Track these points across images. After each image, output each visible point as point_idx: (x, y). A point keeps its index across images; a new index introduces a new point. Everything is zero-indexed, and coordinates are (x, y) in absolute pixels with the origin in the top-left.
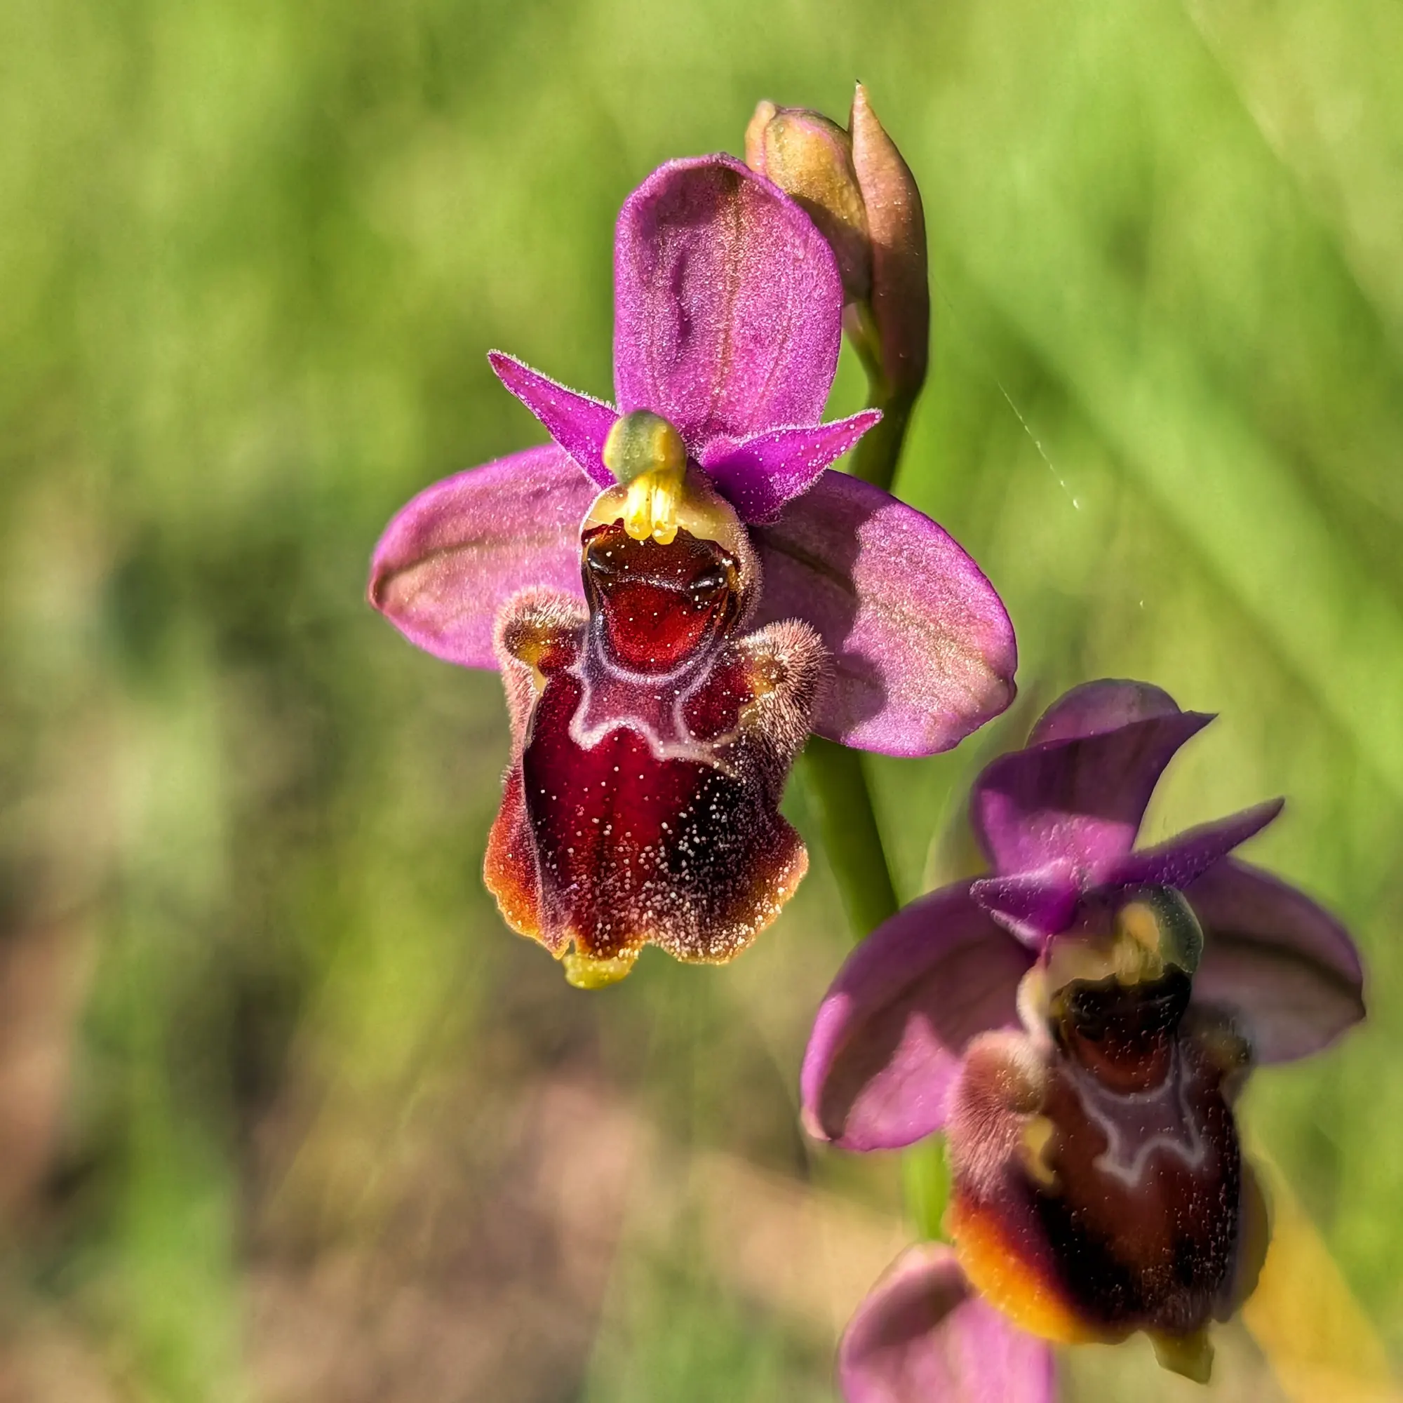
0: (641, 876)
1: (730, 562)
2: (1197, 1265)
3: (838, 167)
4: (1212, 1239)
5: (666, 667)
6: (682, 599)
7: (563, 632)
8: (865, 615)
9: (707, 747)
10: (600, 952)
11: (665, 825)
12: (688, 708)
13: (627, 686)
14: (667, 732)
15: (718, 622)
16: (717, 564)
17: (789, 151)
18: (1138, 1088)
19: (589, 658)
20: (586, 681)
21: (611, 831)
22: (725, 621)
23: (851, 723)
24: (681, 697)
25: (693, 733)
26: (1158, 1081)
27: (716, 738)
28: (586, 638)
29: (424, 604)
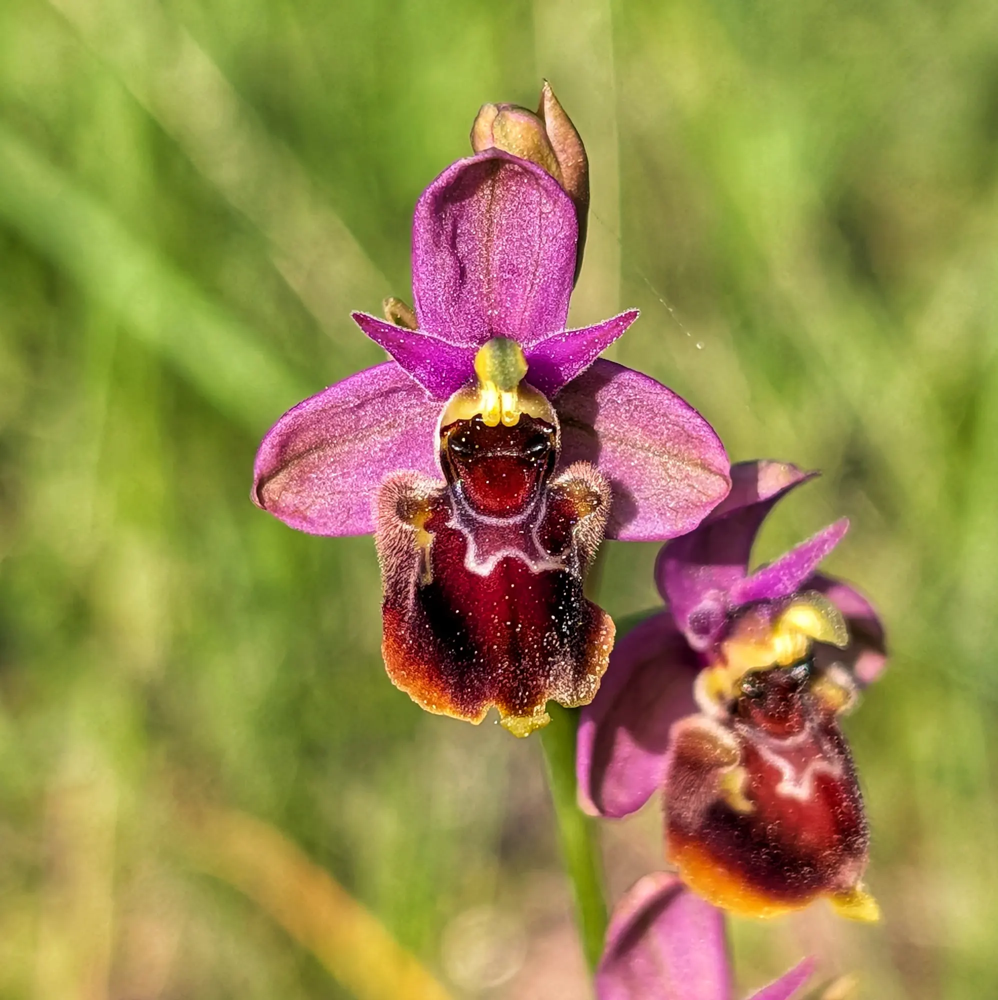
0: (545, 654)
1: (550, 431)
3: (543, 141)
5: (518, 510)
6: (523, 462)
7: (435, 500)
9: (558, 558)
10: (520, 712)
11: (553, 617)
12: (540, 535)
13: (498, 528)
14: (533, 554)
15: (543, 473)
16: (541, 433)
17: (511, 137)
18: (791, 733)
19: (461, 515)
20: (465, 531)
21: (521, 628)
24: (535, 528)
25: (549, 552)
27: (562, 552)
28: (453, 500)
29: (289, 499)
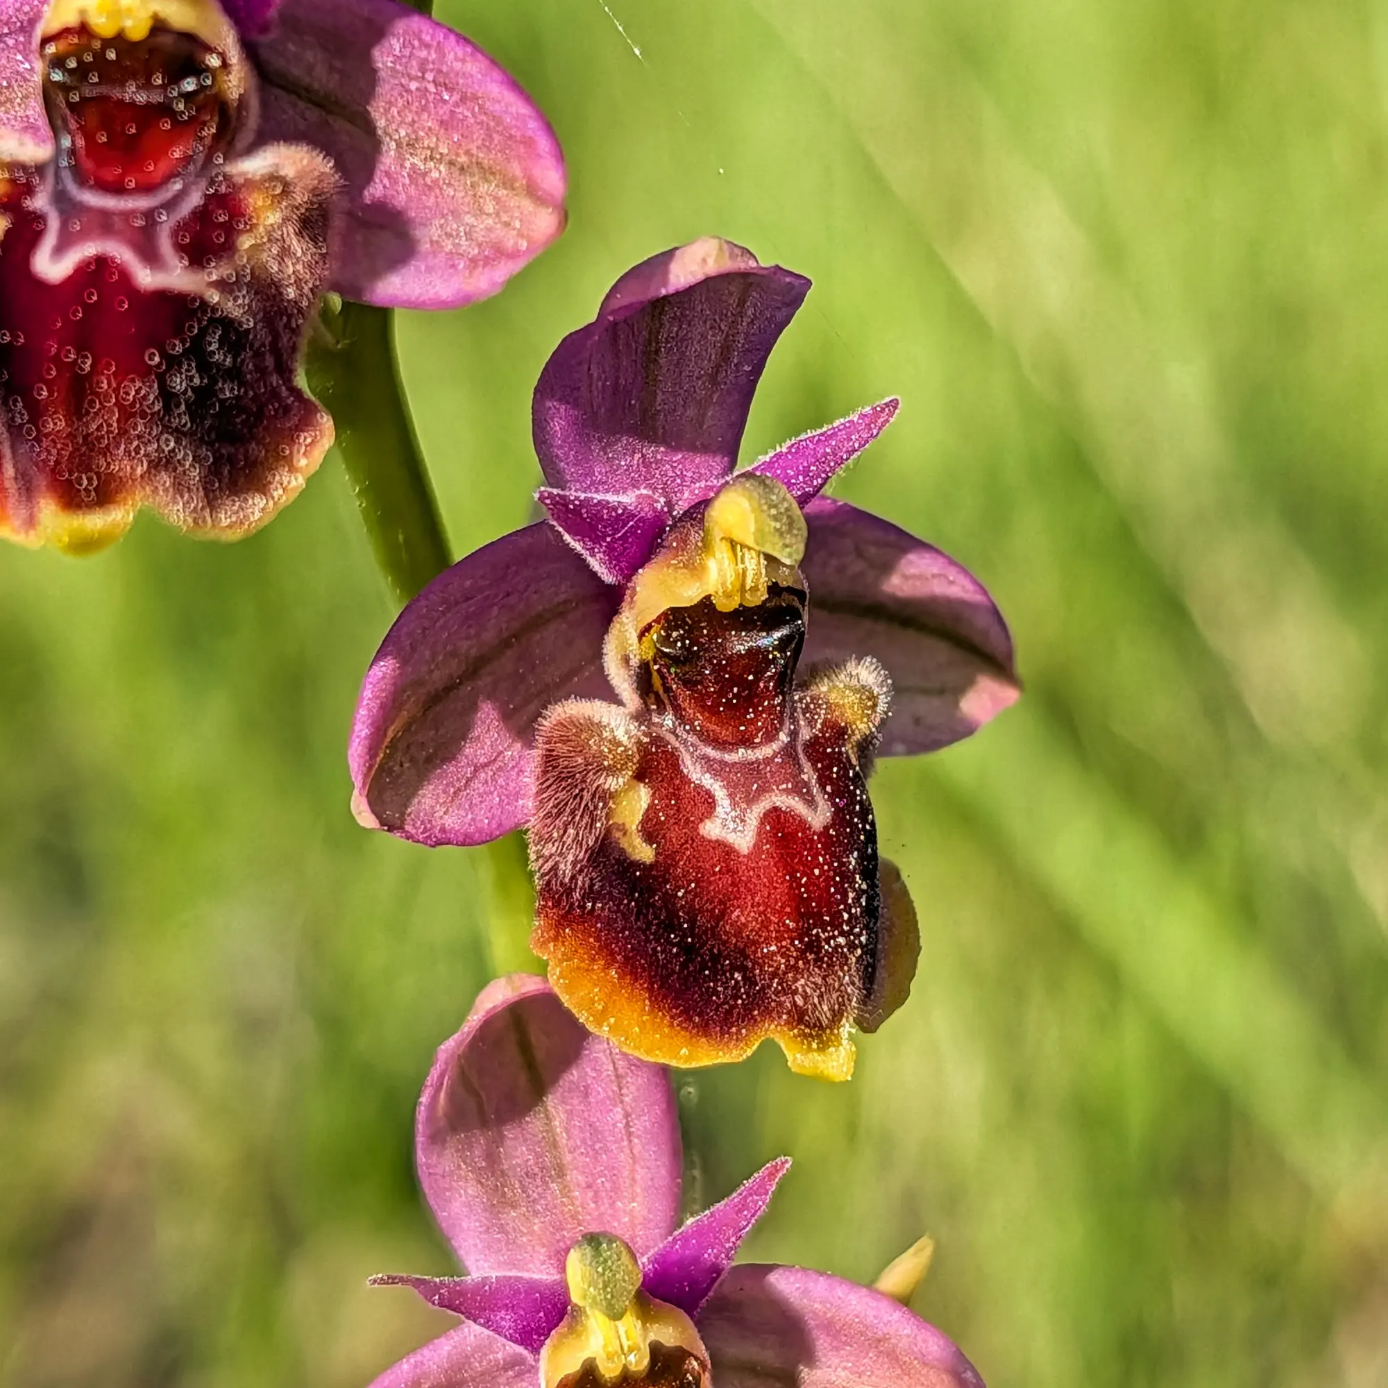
0: (127, 414)
1: (217, 61)
2: (827, 941)
4: (845, 910)
5: (147, 188)
6: (165, 109)
7: (23, 167)
8: (388, 158)
9: (203, 277)
12: (176, 233)
14: (150, 256)
16: (201, 62)
18: (746, 741)
19: (54, 190)
20: (52, 214)
22: (217, 137)
23: (376, 274)
24: (166, 223)
25: (183, 261)
26: (770, 737)
27: (212, 268)
28: (49, 172)
